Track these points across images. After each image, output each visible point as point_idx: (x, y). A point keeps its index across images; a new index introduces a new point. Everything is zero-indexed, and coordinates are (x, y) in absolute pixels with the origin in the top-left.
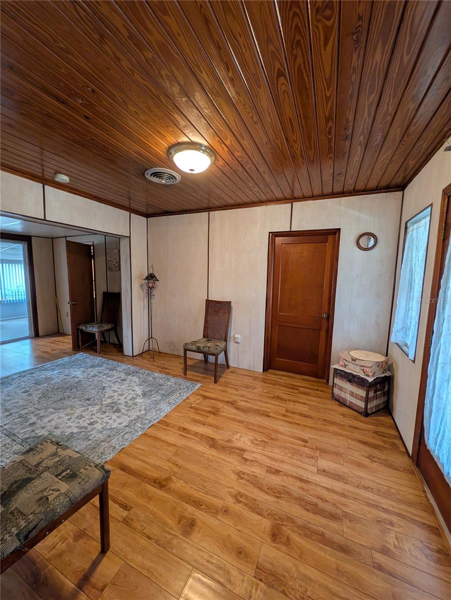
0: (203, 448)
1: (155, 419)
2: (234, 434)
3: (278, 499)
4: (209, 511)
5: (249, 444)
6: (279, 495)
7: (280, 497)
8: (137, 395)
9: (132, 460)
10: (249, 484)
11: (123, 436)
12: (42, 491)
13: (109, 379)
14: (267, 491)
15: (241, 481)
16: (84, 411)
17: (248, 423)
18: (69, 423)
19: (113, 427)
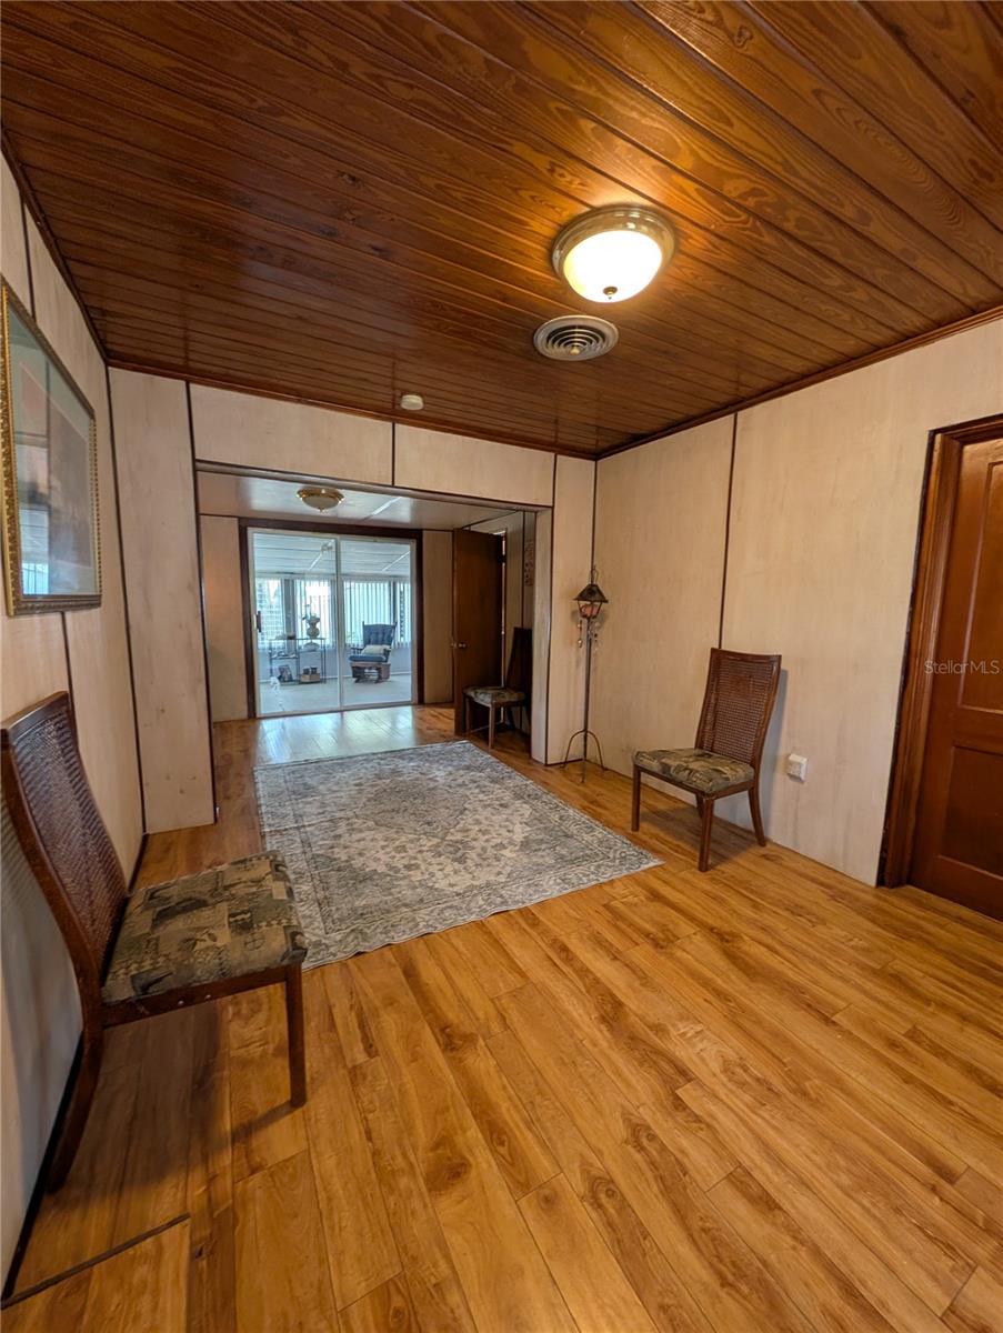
0: (581, 1011)
1: (516, 902)
2: (682, 1018)
3: (722, 1286)
4: (509, 1167)
5: (716, 1067)
6: (731, 1278)
7: (731, 1285)
8: (512, 843)
9: (431, 963)
10: (649, 1174)
11: (442, 910)
12: (198, 929)
13: (481, 796)
14: (696, 1235)
15: (633, 1151)
16: (411, 841)
17: (743, 1009)
18: (380, 855)
19: (437, 886)
